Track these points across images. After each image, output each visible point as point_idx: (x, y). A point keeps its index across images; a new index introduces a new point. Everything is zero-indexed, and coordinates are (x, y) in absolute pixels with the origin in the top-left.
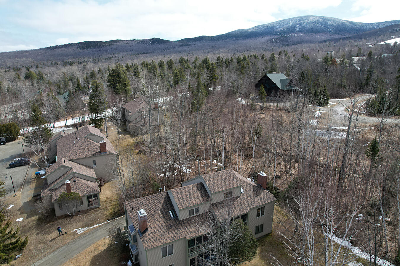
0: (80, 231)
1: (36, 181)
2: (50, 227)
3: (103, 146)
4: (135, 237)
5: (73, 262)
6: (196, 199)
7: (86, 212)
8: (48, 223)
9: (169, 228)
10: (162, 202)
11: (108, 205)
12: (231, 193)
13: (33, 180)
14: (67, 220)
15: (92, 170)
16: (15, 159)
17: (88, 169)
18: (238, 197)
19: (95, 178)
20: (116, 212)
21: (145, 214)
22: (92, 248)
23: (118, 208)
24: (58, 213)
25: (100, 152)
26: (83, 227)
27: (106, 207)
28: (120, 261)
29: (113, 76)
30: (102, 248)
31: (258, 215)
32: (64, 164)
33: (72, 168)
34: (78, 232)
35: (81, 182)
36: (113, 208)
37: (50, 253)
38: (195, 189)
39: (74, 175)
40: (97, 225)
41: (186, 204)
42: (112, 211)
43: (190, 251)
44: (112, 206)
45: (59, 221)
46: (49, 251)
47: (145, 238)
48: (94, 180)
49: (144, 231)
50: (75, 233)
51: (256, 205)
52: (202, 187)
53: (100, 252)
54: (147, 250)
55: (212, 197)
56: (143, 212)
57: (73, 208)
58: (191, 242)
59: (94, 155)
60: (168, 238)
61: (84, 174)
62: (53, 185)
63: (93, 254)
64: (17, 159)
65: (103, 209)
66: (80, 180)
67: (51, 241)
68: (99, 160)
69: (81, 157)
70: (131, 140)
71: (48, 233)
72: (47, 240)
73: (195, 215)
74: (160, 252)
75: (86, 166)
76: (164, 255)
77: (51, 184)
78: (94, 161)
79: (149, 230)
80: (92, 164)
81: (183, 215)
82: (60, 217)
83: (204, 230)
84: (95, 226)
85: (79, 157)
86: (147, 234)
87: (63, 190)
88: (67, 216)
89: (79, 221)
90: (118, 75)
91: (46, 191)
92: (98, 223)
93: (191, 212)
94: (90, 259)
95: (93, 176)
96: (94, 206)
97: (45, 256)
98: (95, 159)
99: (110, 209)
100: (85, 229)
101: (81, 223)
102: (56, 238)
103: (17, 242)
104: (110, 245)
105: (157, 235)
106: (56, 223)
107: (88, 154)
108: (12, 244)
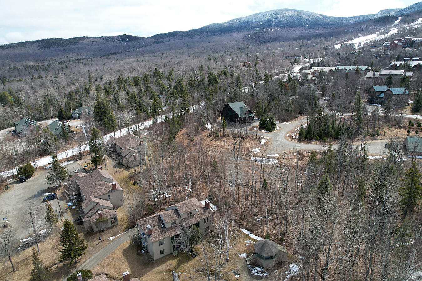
0: (111, 239)
1: (69, 211)
2: (93, 238)
3: (114, 186)
4: (145, 238)
5: (113, 253)
6: (174, 217)
7: (111, 228)
8: (91, 236)
9: (162, 232)
10: (157, 220)
11: (122, 222)
12: (191, 213)
13: (67, 210)
14: (101, 233)
15: (109, 202)
16: (43, 195)
17: (107, 201)
18: (195, 214)
19: (113, 208)
20: (128, 227)
21: (151, 227)
22: (121, 246)
23: (129, 224)
24: (95, 230)
25: (112, 189)
26: (112, 237)
27: (122, 224)
28: (138, 251)
29: (98, 108)
30: (126, 246)
31: (205, 222)
32: (93, 201)
33: (98, 203)
34: (110, 239)
35: (105, 211)
36: (126, 224)
37: (99, 251)
38: (173, 212)
39: (101, 207)
40: (120, 235)
41: (169, 220)
42: (125, 226)
43: (172, 242)
44: (125, 223)
45: (97, 234)
46: (97, 250)
47: (151, 238)
48: (112, 209)
49: (150, 235)
50: (108, 240)
51: (204, 217)
52: (176, 211)
53: (126, 248)
54: (153, 243)
55: (182, 216)
56: (149, 226)
57: (104, 226)
58: (173, 238)
59: (109, 192)
60: (162, 236)
61: (106, 205)
62: (89, 214)
63: (122, 249)
64: (46, 194)
65: (120, 225)
66: (105, 209)
67: (97, 245)
68: (112, 195)
69: (101, 194)
70: (126, 173)
71: (93, 241)
72: (94, 245)
73: (174, 225)
74: (158, 243)
75: (105, 200)
76: (161, 245)
77: (87, 213)
78: (109, 196)
79: (153, 234)
80: (108, 198)
81: (168, 226)
82: (97, 232)
83: (178, 232)
84: (119, 235)
85: (100, 194)
86: (152, 236)
87: (97, 217)
88: (101, 231)
89: (109, 233)
90: (103, 106)
91: (85, 217)
92: (120, 234)
93: (172, 224)
94: (122, 252)
95: (111, 206)
96: (115, 224)
97: (96, 253)
98: (109, 194)
99: (124, 225)
100: (113, 237)
101: (110, 235)
102: (98, 244)
103: (83, 246)
104: (130, 244)
105: (157, 236)
106: (96, 236)
107: (105, 191)
108: (81, 247)
